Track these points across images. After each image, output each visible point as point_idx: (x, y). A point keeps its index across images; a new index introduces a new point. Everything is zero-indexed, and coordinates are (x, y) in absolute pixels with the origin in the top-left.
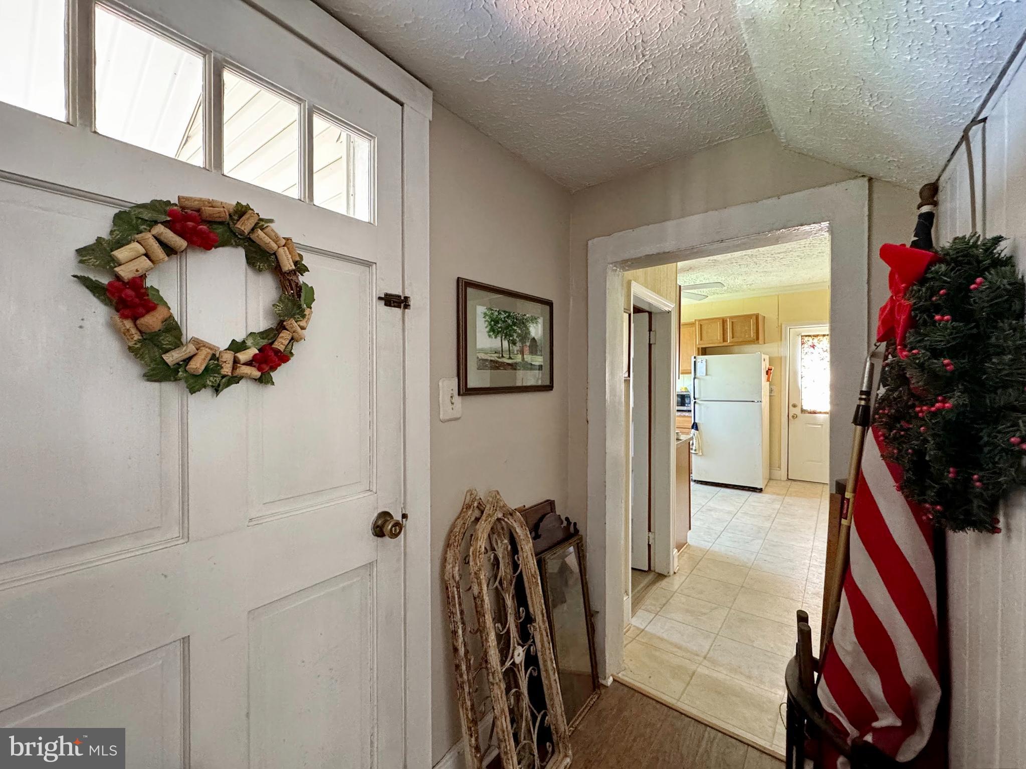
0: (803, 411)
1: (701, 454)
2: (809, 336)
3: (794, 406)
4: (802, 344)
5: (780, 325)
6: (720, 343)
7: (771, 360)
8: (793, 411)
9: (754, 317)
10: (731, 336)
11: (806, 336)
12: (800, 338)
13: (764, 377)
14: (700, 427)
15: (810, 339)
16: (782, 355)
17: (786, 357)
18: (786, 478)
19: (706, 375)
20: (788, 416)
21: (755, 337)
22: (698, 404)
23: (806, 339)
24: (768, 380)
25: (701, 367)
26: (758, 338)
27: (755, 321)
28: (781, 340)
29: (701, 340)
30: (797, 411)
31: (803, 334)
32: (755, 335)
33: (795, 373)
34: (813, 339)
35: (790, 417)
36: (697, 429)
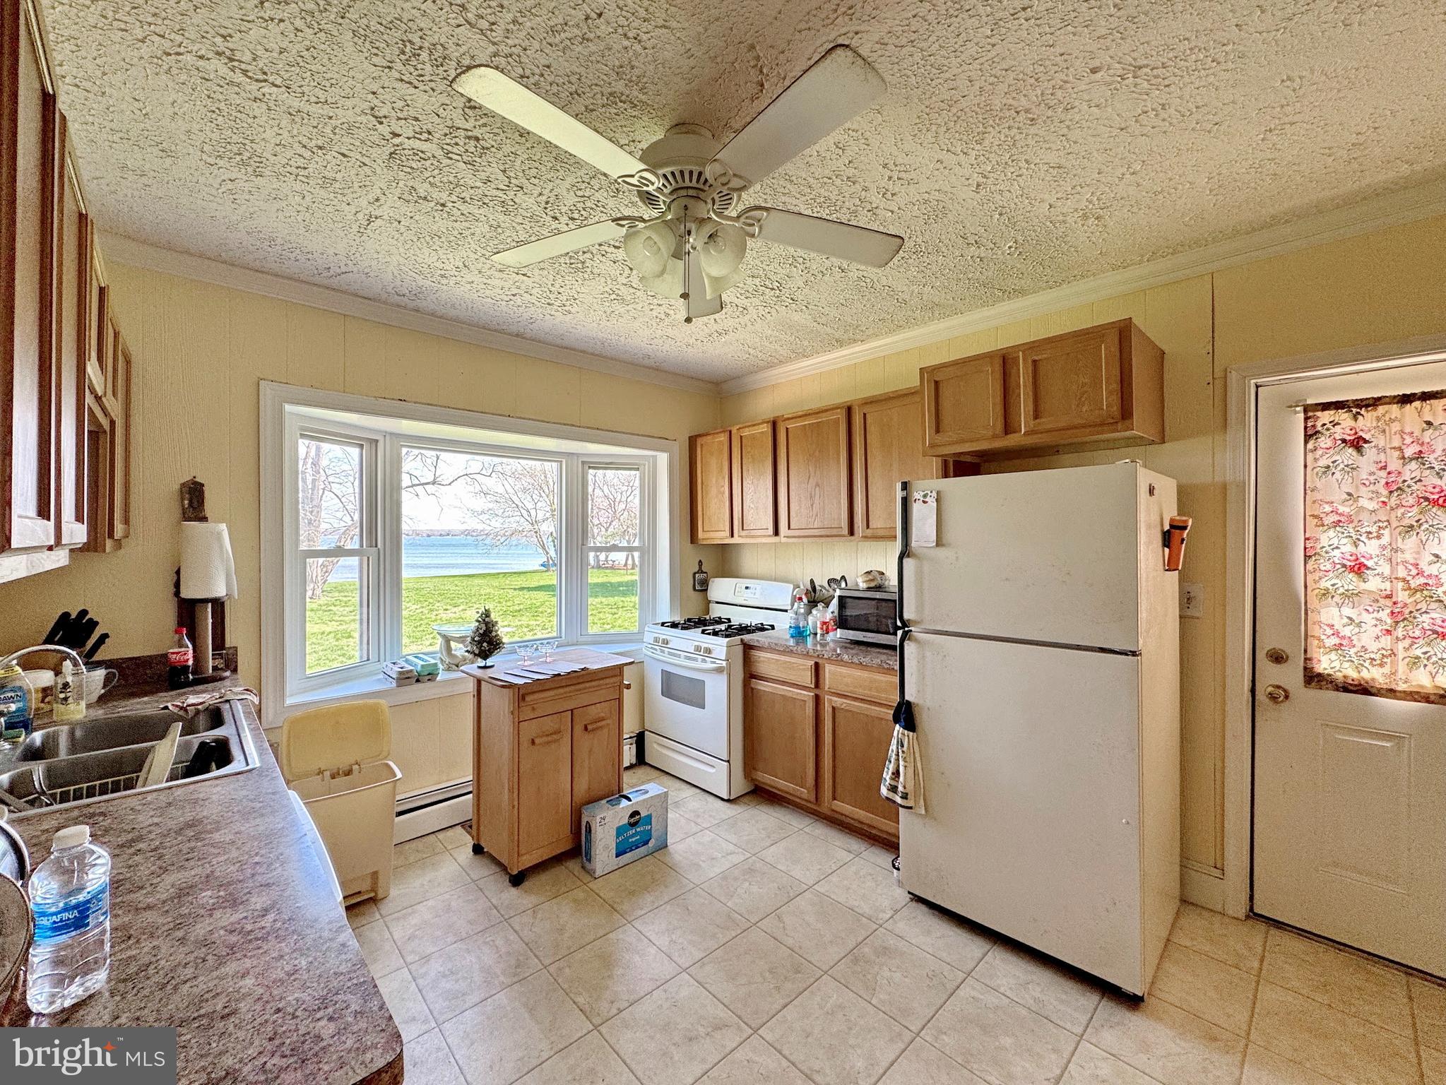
0: (1313, 678)
1: (923, 812)
2: (1338, 405)
3: (1278, 658)
4: (1308, 438)
5: (1218, 374)
6: (995, 437)
7: (1185, 496)
8: (1271, 675)
9: (1113, 339)
10: (1031, 407)
11: (1326, 406)
12: (1302, 416)
13: (1150, 553)
14: (923, 719)
15: (1343, 417)
16: (1229, 477)
17: (1242, 486)
18: (1242, 911)
19: (939, 543)
20: (1253, 691)
21: (1116, 410)
22: (916, 641)
23: (1325, 417)
24: (1171, 566)
25: (923, 516)
26: (1126, 413)
27: (1115, 349)
28: (1225, 425)
29: (938, 431)
30: (1290, 676)
31: (1310, 401)
32: (1116, 399)
33: (1281, 544)
34: (1355, 418)
35: (1261, 696)
36: (910, 725)
